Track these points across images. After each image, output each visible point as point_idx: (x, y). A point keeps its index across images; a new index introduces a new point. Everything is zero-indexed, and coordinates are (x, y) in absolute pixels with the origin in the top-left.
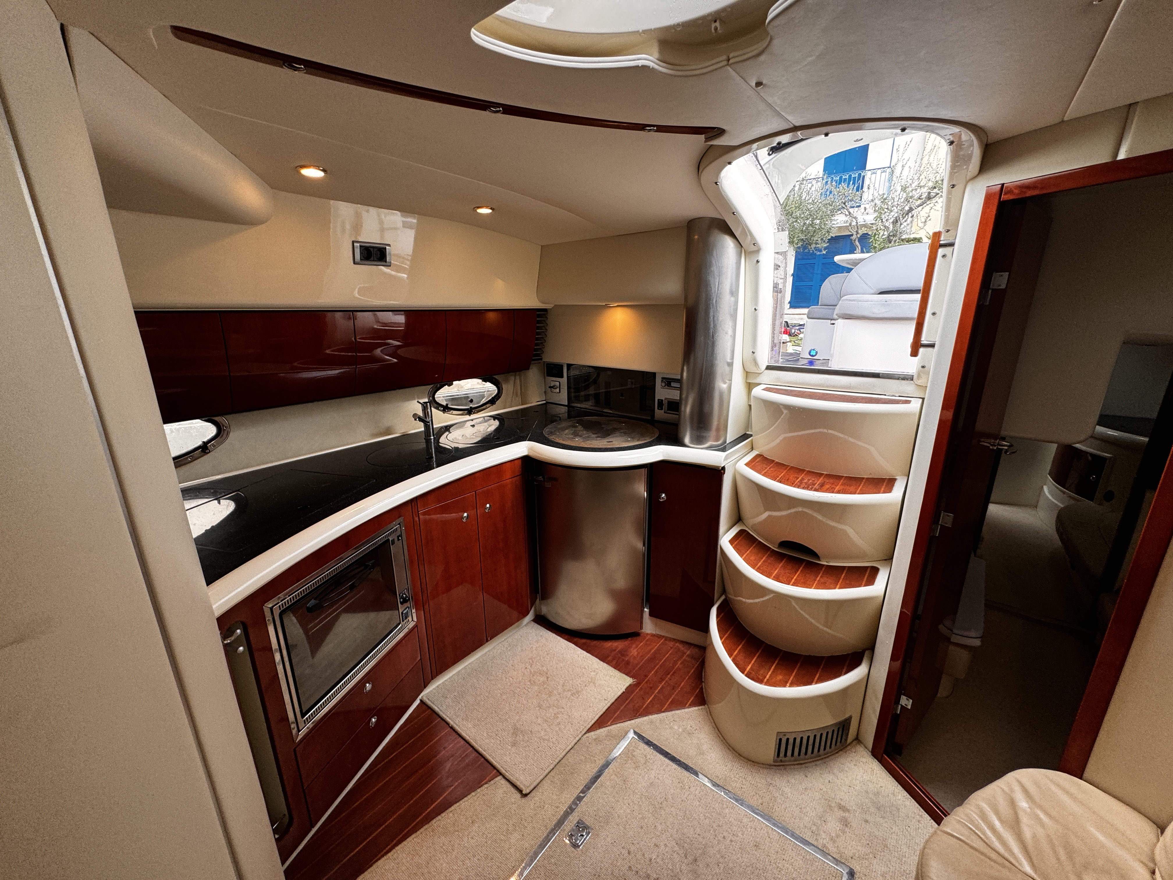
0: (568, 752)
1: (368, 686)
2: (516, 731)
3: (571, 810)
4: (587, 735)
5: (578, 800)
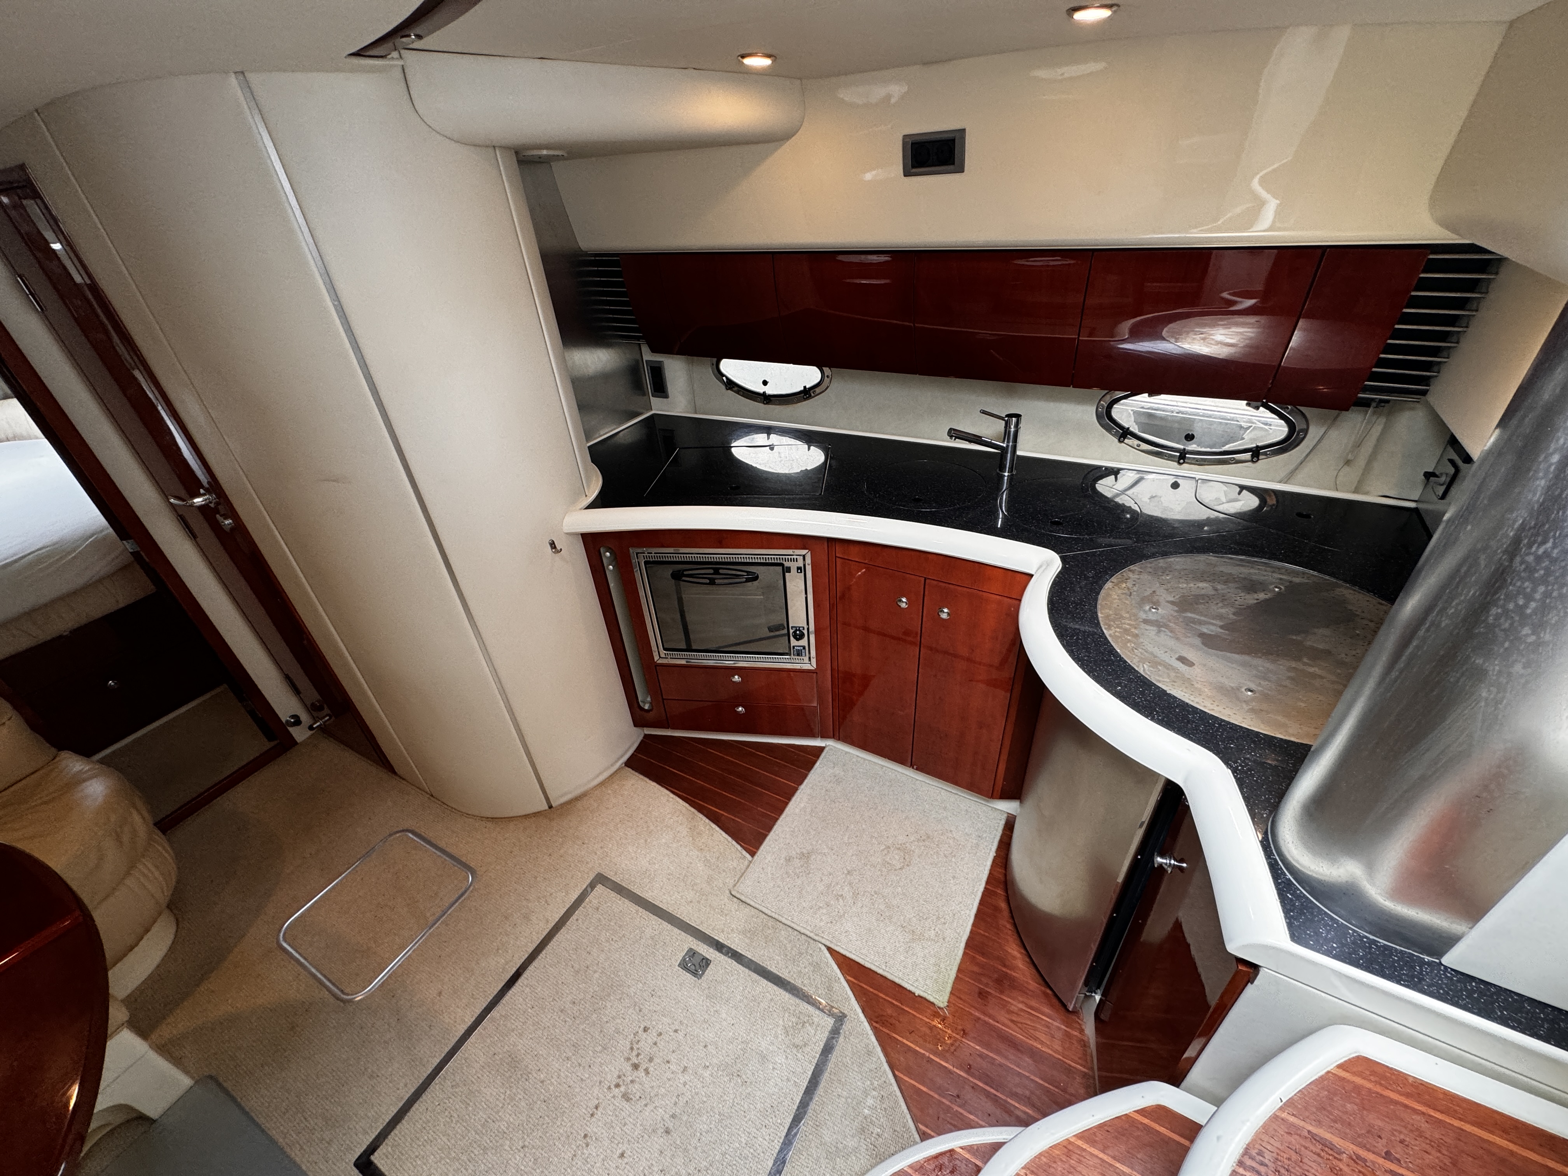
0: (793, 928)
1: (737, 678)
2: (805, 857)
3: (719, 947)
4: (823, 948)
5: (732, 954)
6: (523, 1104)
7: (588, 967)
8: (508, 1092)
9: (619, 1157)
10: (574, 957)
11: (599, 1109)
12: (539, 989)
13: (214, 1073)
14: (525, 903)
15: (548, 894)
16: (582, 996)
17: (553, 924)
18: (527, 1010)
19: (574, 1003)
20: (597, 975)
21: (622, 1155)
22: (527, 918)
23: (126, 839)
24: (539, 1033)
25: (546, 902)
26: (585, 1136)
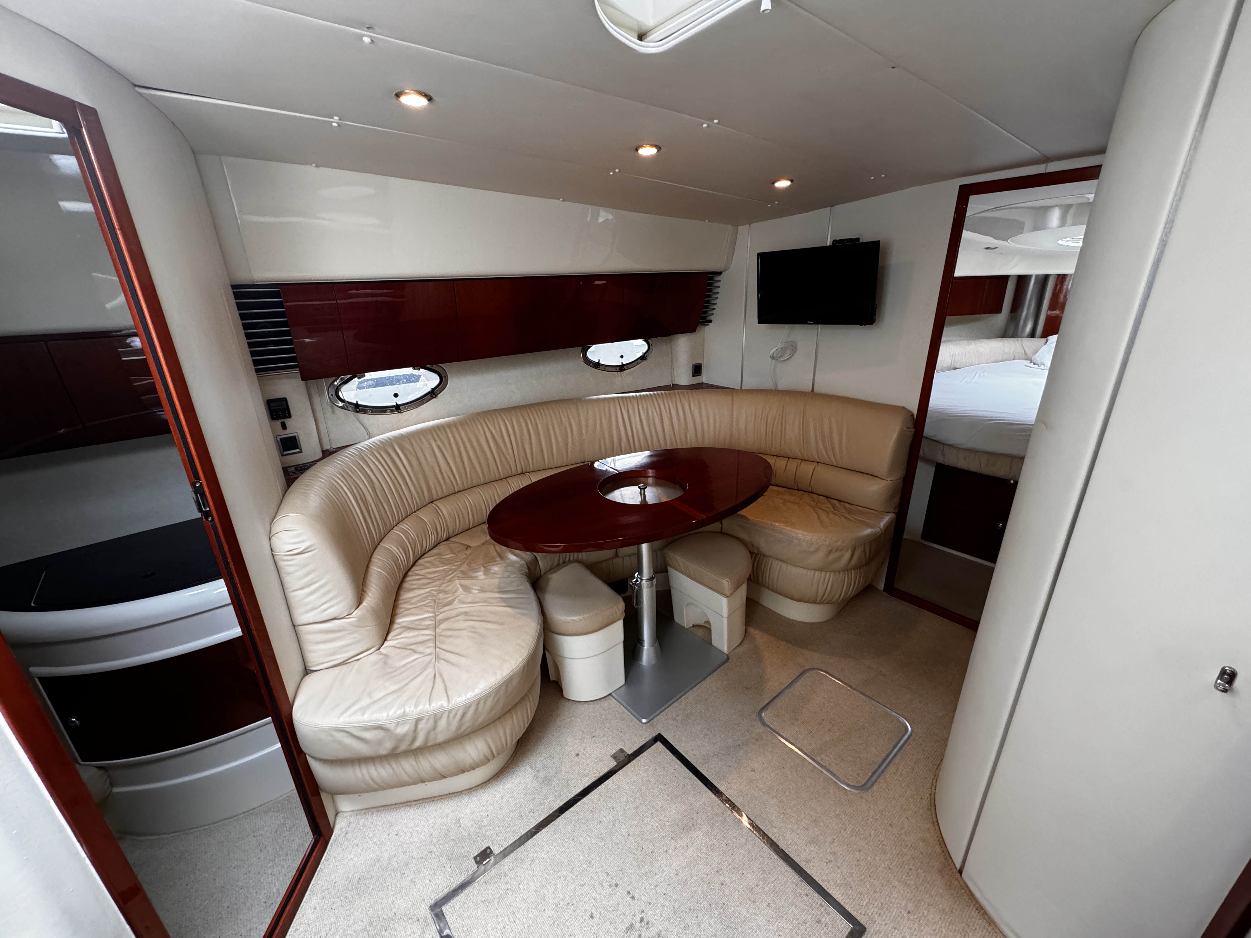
6: (656, 835)
7: (754, 902)
8: (668, 824)
9: (592, 913)
10: (767, 889)
11: (631, 899)
12: (741, 851)
13: (730, 660)
14: (830, 839)
15: (839, 864)
16: (727, 892)
17: (804, 868)
18: (726, 839)
19: (722, 884)
20: (744, 911)
21: (592, 917)
22: (813, 841)
23: (831, 557)
24: (704, 850)
25: (830, 861)
26: (617, 885)
